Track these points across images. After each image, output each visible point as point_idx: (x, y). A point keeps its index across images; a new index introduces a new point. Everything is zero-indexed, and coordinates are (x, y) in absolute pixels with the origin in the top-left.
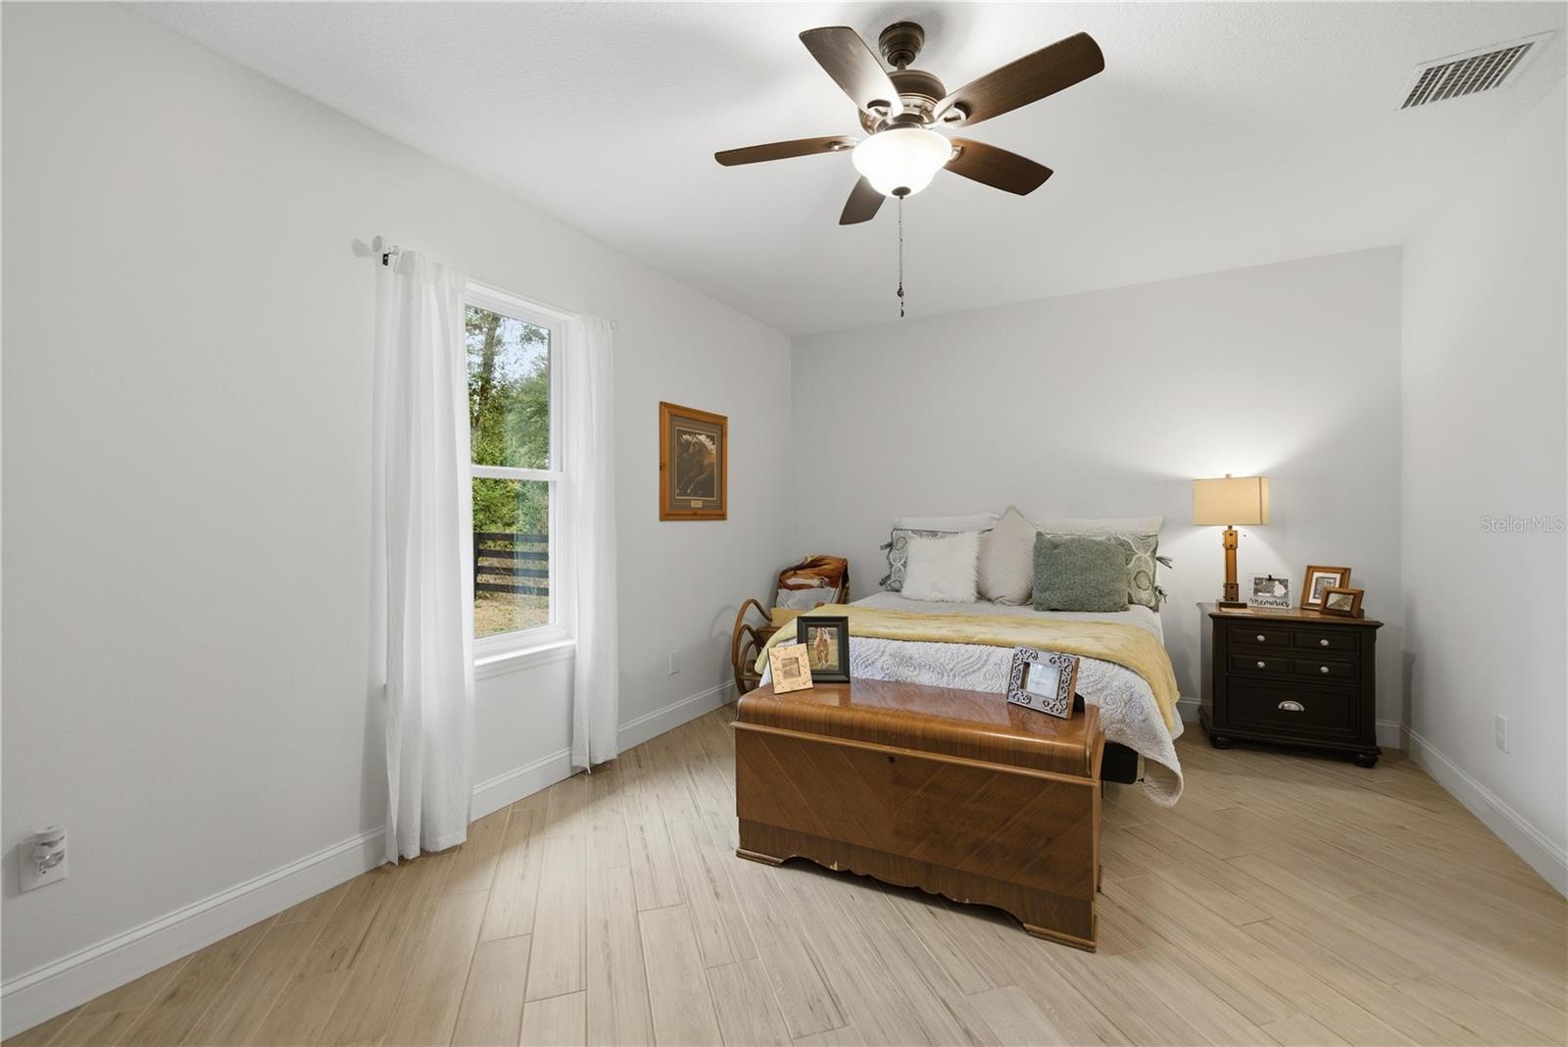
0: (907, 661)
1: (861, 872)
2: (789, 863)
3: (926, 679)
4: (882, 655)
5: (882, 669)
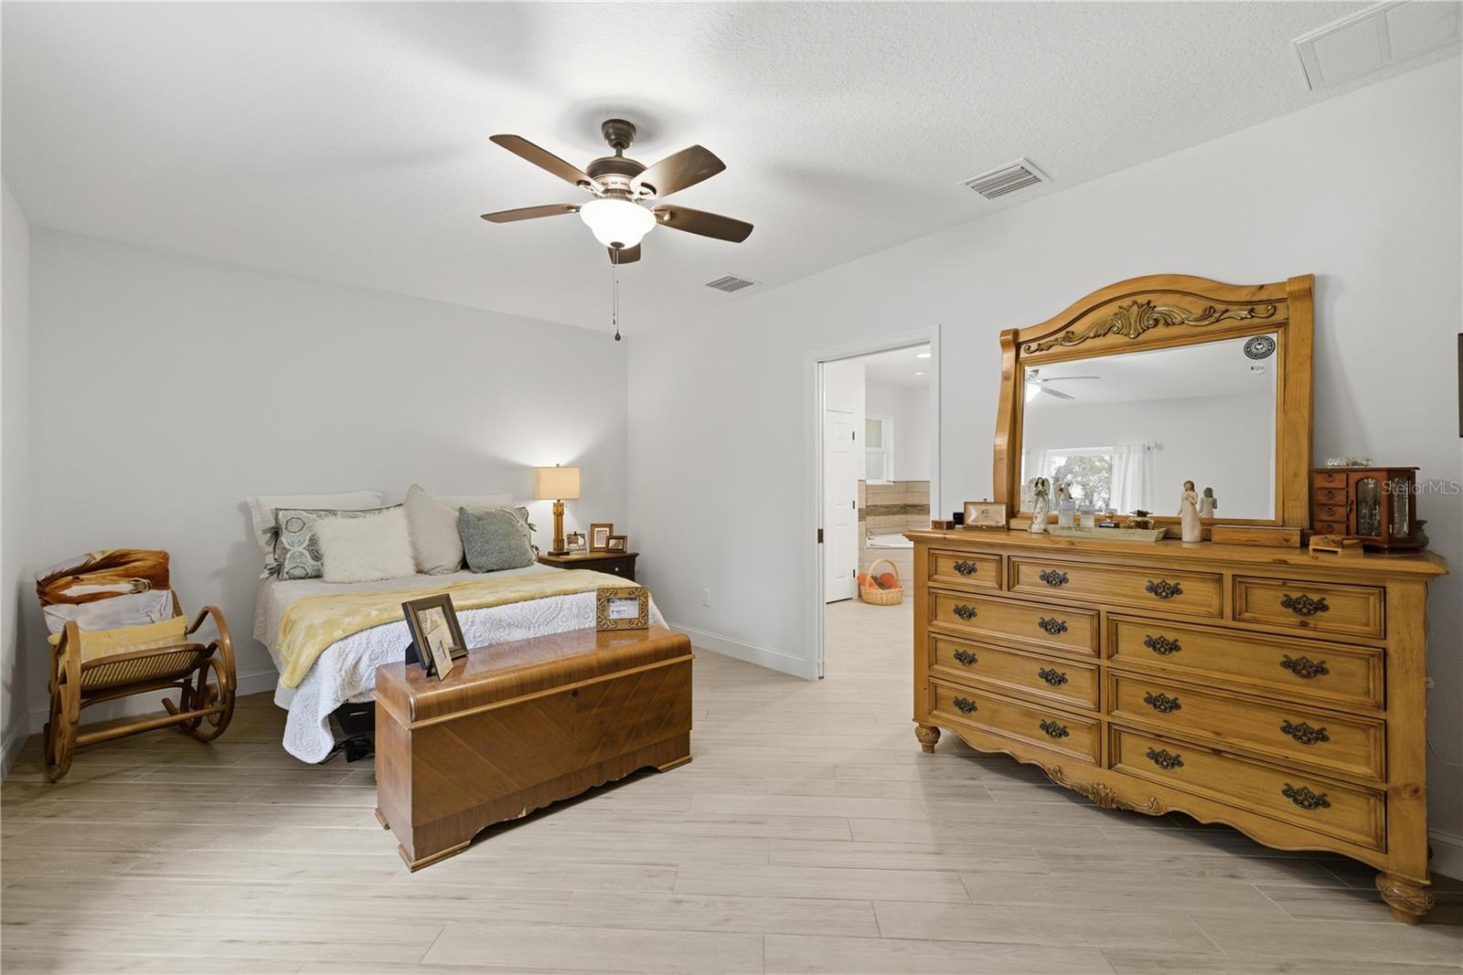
0: (498, 624)
1: (546, 803)
2: (478, 838)
3: (518, 635)
4: (471, 626)
5: (474, 637)
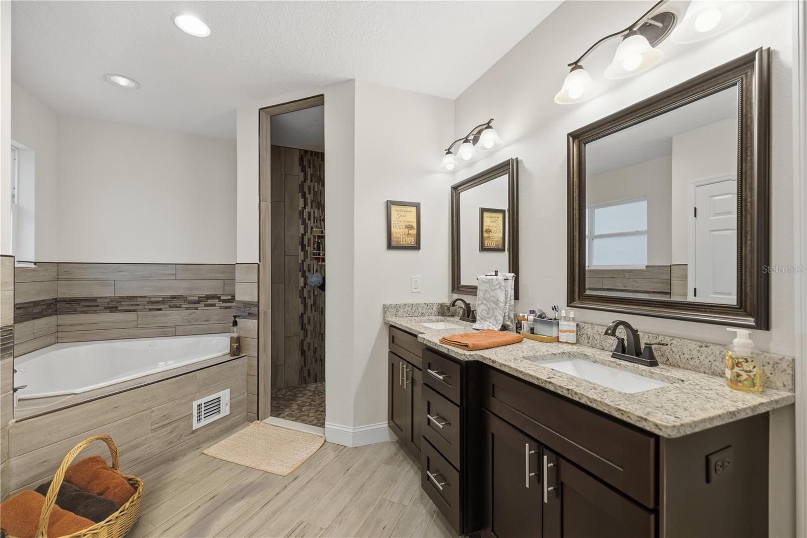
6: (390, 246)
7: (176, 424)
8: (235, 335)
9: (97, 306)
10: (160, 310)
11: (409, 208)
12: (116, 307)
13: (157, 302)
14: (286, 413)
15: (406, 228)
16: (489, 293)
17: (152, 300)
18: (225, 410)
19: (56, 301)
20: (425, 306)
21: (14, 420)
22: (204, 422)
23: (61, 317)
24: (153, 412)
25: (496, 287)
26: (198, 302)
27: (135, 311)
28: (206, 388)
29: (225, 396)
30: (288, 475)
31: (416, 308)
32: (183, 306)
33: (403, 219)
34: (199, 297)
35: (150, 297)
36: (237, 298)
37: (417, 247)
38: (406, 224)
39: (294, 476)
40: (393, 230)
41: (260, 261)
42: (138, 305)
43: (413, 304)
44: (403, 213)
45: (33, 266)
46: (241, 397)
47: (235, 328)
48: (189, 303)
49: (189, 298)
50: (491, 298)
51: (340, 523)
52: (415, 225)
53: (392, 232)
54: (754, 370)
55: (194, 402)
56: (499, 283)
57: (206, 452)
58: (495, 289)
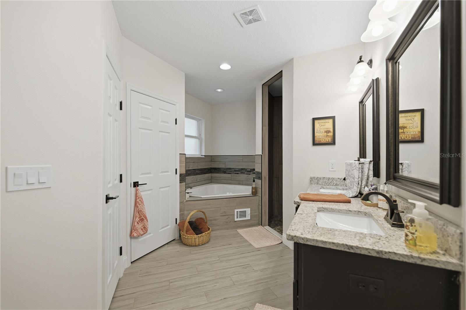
6: (314, 144)
7: (228, 216)
8: (254, 186)
9: (221, 171)
10: (238, 174)
11: (327, 120)
12: (226, 172)
13: (237, 171)
14: (278, 228)
15: (325, 132)
16: (351, 172)
17: (236, 170)
18: (248, 217)
19: (211, 168)
20: (338, 179)
21: (185, 201)
22: (239, 219)
23: (212, 174)
24: (221, 209)
25: (353, 168)
26: (250, 172)
27: (231, 174)
28: (241, 205)
29: (248, 210)
30: (257, 248)
31: (331, 180)
32: (245, 173)
33: (322, 127)
34: (251, 170)
35: (235, 169)
36: (256, 170)
37: (333, 143)
38: (325, 130)
39: (259, 249)
40: (316, 134)
41: (262, 154)
42: (231, 171)
43: (329, 178)
44: (323, 124)
45: (204, 157)
46: (256, 214)
47: (254, 183)
48: (247, 172)
49: (247, 170)
50: (352, 175)
51: (261, 271)
52: (332, 130)
53: (315, 136)
54: (416, 233)
55: (235, 210)
56: (356, 165)
57: (237, 230)
58: (353, 170)
